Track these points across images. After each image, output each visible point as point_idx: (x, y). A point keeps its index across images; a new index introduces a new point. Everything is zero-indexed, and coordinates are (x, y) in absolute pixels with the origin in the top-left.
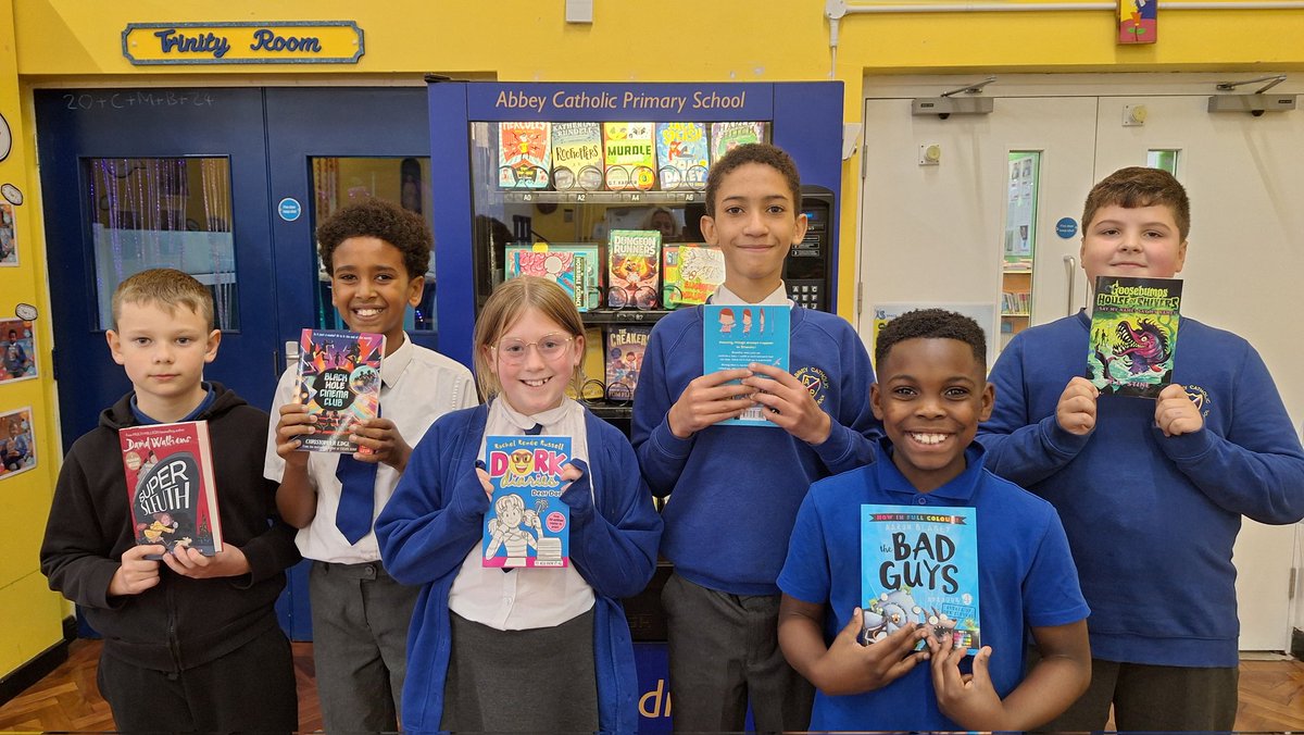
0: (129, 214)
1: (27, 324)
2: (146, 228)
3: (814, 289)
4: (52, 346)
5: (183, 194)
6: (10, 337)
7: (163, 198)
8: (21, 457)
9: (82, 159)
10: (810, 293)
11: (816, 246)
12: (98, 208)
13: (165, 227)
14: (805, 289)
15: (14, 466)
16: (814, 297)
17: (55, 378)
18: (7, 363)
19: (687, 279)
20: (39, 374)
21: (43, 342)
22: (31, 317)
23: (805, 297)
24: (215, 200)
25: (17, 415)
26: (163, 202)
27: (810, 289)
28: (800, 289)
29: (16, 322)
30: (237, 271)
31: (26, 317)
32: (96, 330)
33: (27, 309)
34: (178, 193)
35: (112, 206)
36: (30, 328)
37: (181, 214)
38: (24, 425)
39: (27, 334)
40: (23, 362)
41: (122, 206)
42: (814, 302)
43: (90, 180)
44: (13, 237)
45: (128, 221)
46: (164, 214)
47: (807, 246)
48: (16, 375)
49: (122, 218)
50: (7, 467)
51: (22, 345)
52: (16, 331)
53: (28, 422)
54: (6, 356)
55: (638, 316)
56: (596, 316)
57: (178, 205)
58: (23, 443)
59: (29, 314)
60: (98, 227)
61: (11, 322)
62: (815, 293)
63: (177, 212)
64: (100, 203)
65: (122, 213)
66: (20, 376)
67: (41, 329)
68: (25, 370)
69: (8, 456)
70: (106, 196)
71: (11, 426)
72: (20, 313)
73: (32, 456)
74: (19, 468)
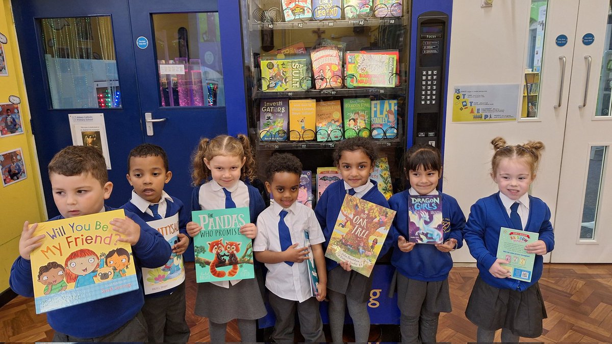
0: (63, 49)
1: (15, 106)
2: (72, 58)
3: (435, 72)
4: (30, 117)
5: (90, 40)
6: (7, 113)
7: (80, 41)
8: (19, 173)
9: (36, 19)
10: (432, 75)
11: (436, 47)
12: (47, 46)
13: (82, 57)
14: (430, 73)
15: (15, 178)
16: (435, 77)
17: (33, 134)
18: (7, 126)
19: (361, 72)
20: (24, 131)
21: (25, 115)
22: (18, 103)
23: (429, 78)
24: (105, 40)
25: (15, 152)
26: (80, 44)
27: (433, 72)
28: (427, 73)
29: (10, 105)
30: (120, 80)
31: (15, 102)
32: (51, 109)
33: (14, 98)
34: (87, 39)
35: (54, 45)
36: (17, 108)
37: (89, 50)
38: (18, 157)
39: (16, 111)
40: (15, 125)
41: (59, 45)
42: (435, 80)
43: (42, 31)
44: (4, 61)
45: (64, 54)
46: (81, 49)
47: (432, 47)
48: (12, 132)
49: (59, 51)
50: (12, 178)
51: (14, 116)
52: (9, 110)
53: (21, 156)
54: (6, 123)
55: (333, 92)
56: (310, 93)
57: (87, 45)
58: (19, 166)
59: (16, 101)
60: (48, 56)
61: (7, 105)
62: (435, 75)
63: (87, 49)
64: (48, 43)
65: (59, 49)
66: (14, 133)
67: (22, 107)
68: (17, 129)
69: (12, 173)
70: (51, 39)
71: (12, 157)
72: (11, 100)
73: (24, 173)
74: (18, 179)
